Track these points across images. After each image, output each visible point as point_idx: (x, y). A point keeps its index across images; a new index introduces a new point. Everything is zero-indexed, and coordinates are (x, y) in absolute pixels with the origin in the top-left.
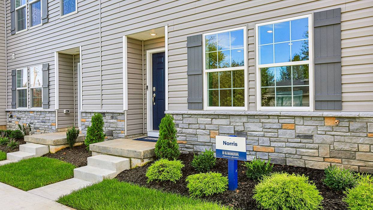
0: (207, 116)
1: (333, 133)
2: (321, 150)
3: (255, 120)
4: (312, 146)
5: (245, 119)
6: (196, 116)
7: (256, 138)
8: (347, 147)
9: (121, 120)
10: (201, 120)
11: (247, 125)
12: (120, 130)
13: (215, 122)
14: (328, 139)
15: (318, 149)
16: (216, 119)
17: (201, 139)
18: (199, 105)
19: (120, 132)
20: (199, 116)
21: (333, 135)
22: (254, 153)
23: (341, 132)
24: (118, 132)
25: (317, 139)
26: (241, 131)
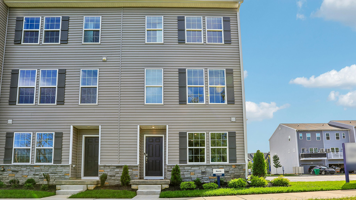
0: (189, 166)
1: (234, 170)
2: (231, 176)
3: (209, 167)
4: (229, 175)
5: (205, 167)
6: (183, 167)
7: (210, 174)
8: (238, 174)
9: (135, 170)
10: (186, 168)
11: (206, 169)
12: (135, 175)
13: (193, 168)
14: (233, 172)
15: (230, 175)
16: (193, 167)
17: (186, 176)
18: (185, 162)
19: (135, 176)
20: (185, 166)
21: (234, 171)
22: (209, 179)
23: (237, 170)
24: (133, 176)
25: (230, 172)
26: (204, 172)
